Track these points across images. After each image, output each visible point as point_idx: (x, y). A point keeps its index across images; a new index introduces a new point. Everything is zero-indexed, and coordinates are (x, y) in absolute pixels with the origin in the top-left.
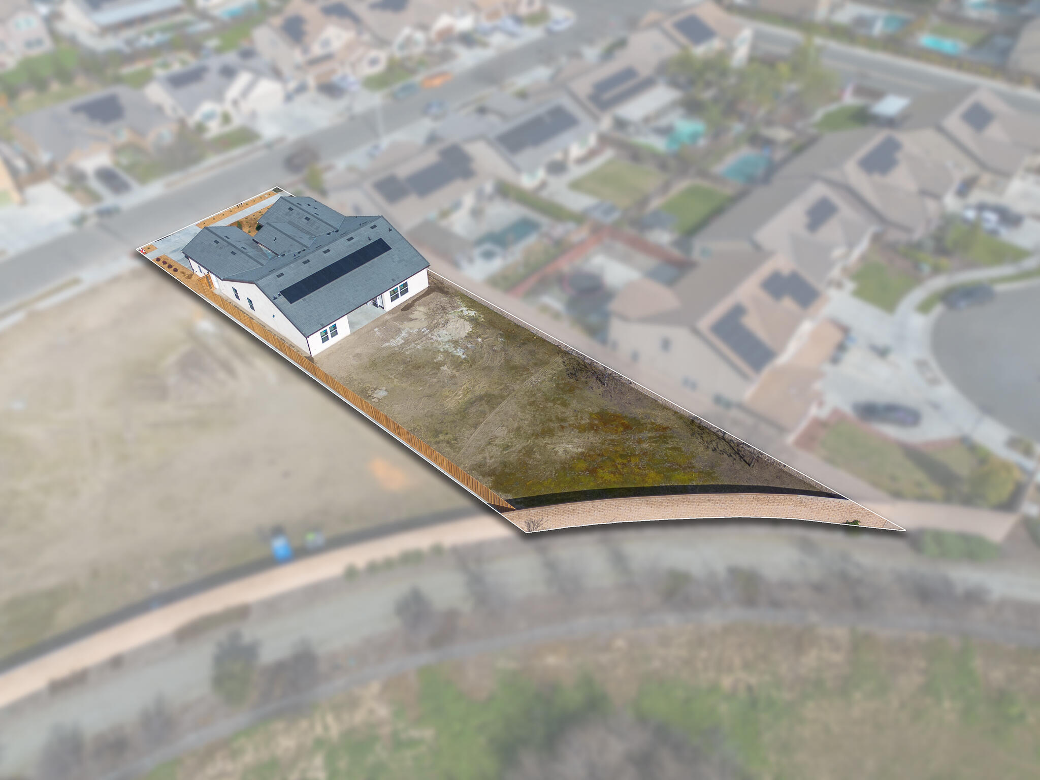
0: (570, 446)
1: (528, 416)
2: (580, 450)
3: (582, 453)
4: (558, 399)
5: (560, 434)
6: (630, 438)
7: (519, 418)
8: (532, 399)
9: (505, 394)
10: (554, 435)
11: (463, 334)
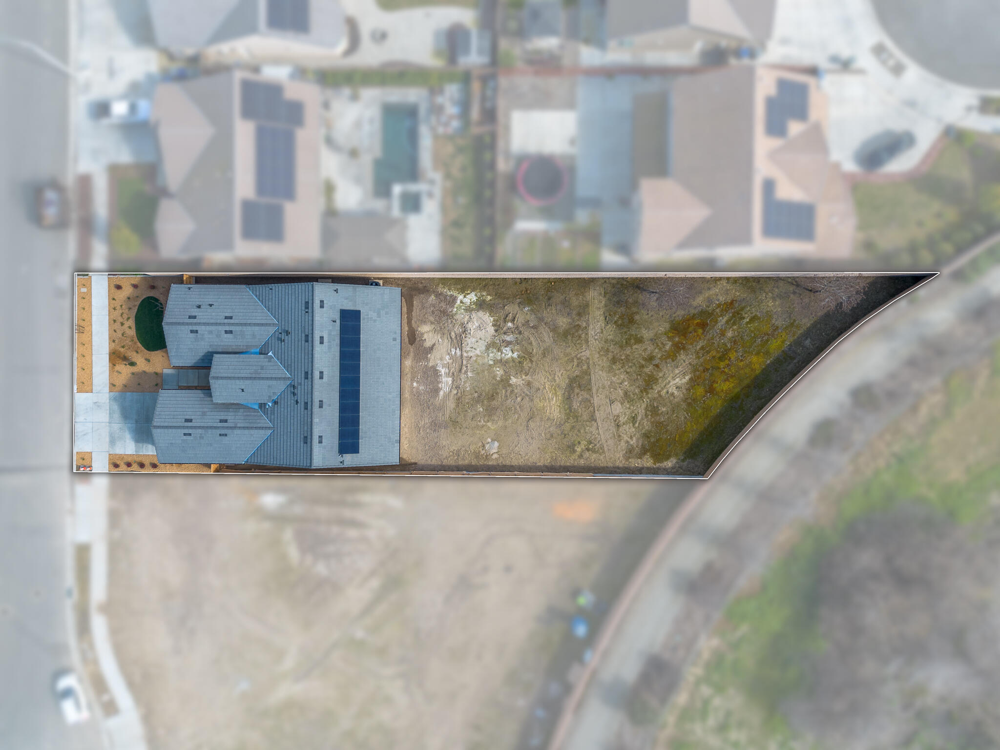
0: (677, 380)
1: (622, 377)
2: (687, 378)
3: (691, 379)
4: (630, 339)
5: (661, 375)
6: (713, 335)
7: (618, 383)
8: (610, 356)
9: (585, 367)
10: (657, 379)
11: (491, 330)
